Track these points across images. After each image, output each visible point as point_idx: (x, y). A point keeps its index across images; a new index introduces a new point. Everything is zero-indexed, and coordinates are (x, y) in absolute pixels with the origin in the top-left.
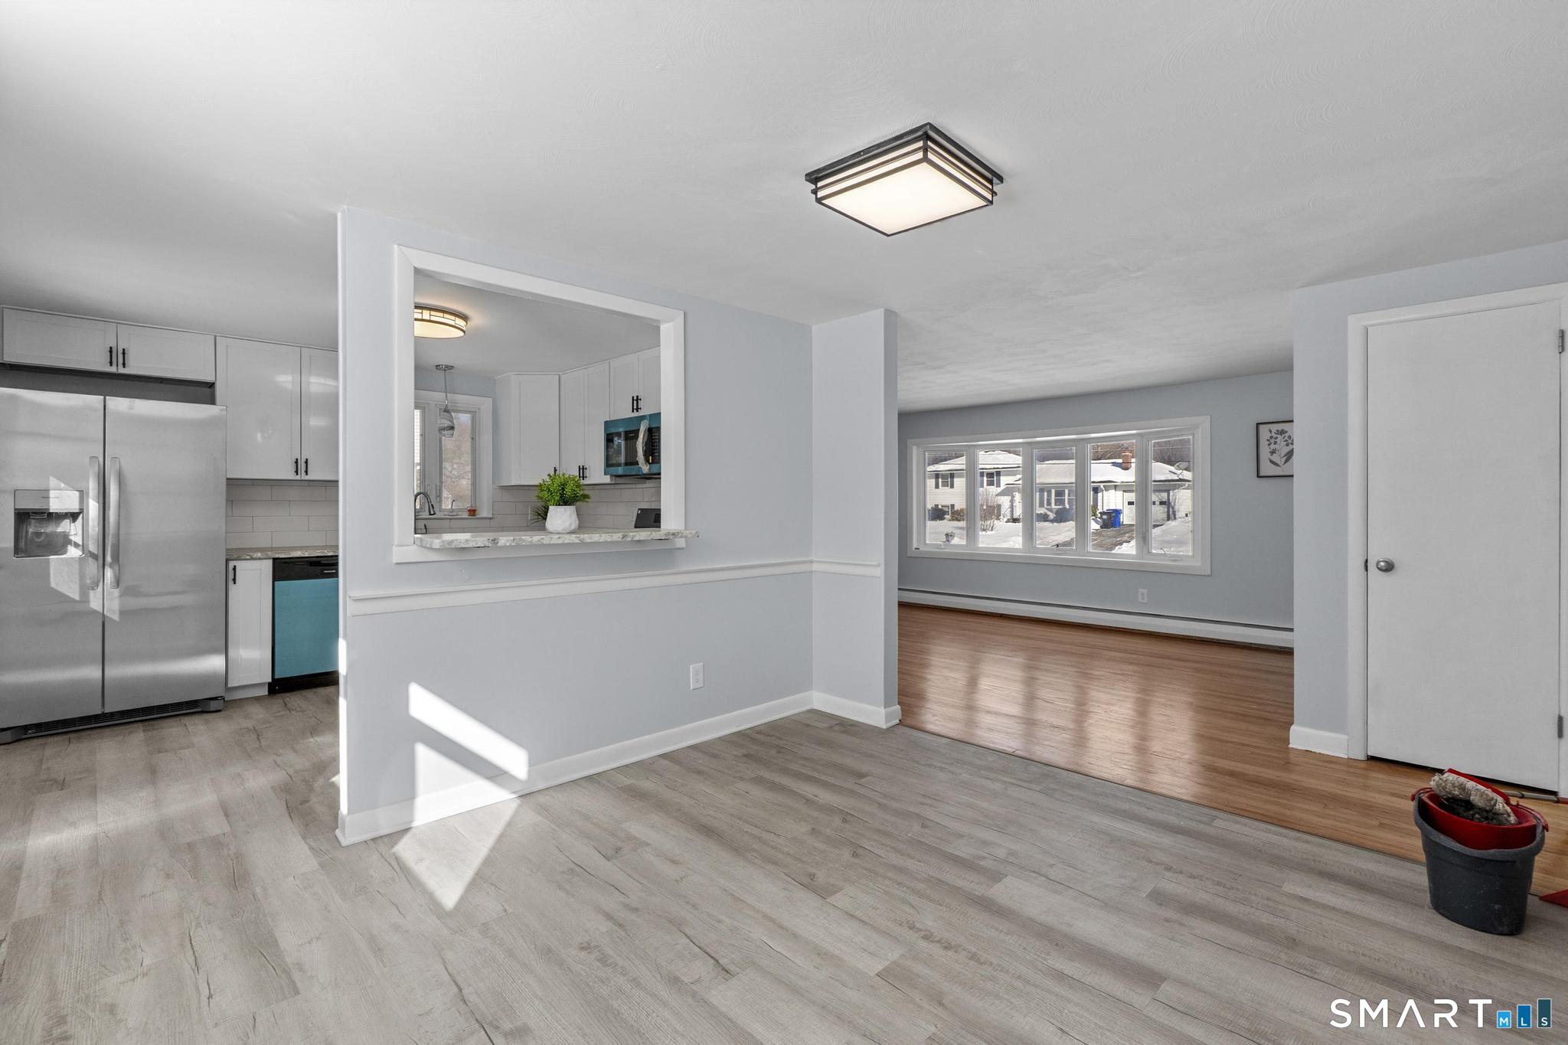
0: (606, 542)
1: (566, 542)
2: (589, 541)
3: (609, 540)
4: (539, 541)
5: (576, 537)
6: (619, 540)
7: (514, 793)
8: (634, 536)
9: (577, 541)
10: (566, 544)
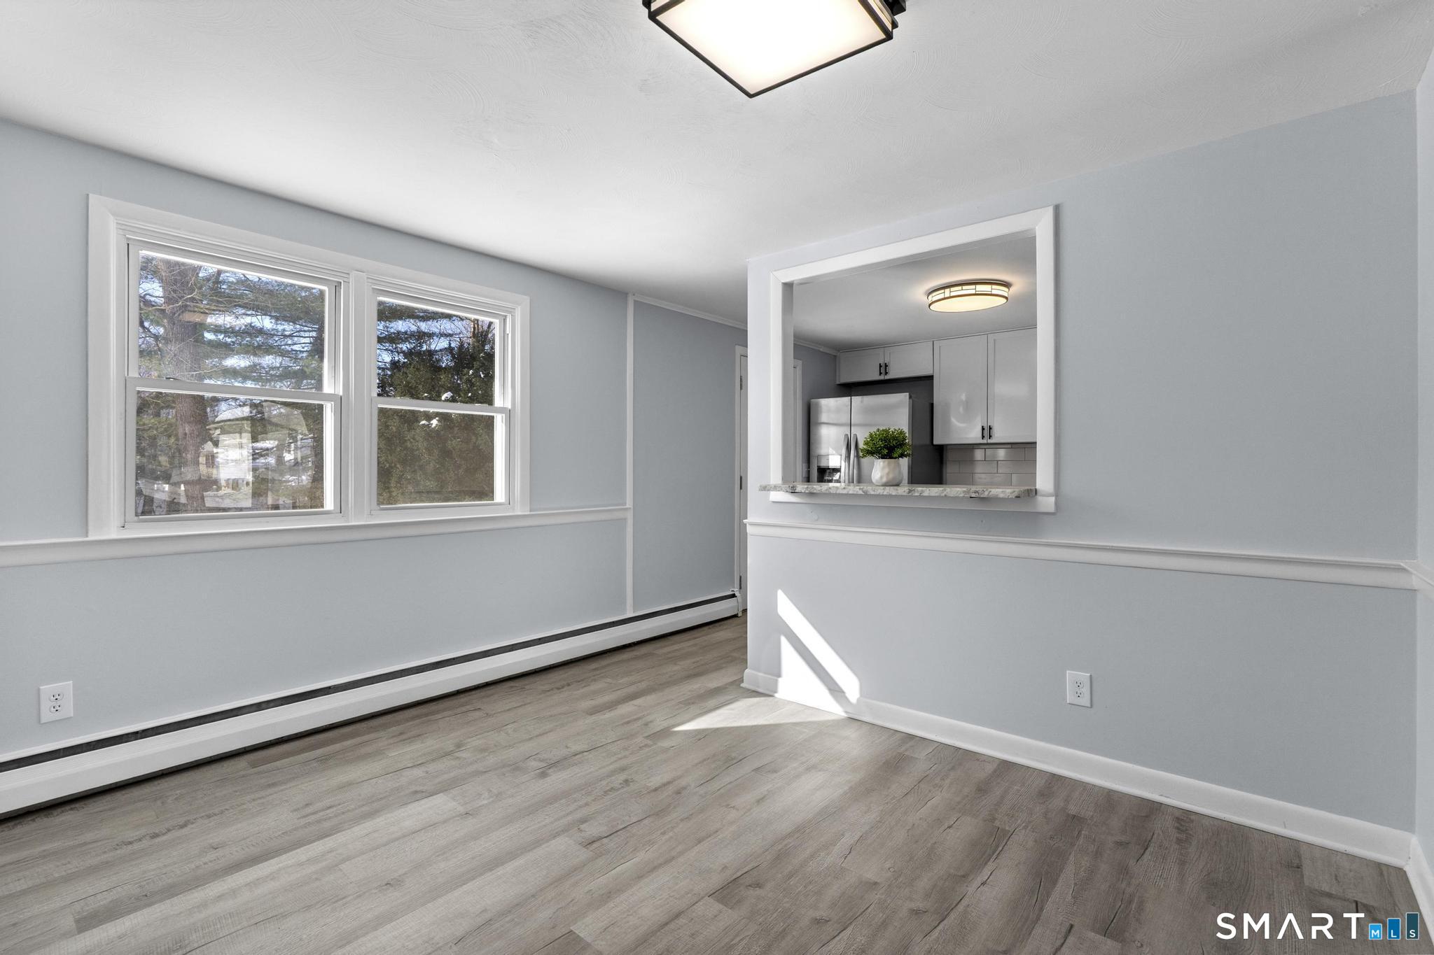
0: (890, 496)
1: (851, 492)
2: (872, 493)
3: (894, 494)
4: (827, 490)
5: (860, 489)
6: (905, 494)
7: (846, 712)
8: (923, 491)
9: (861, 492)
10: (850, 494)
